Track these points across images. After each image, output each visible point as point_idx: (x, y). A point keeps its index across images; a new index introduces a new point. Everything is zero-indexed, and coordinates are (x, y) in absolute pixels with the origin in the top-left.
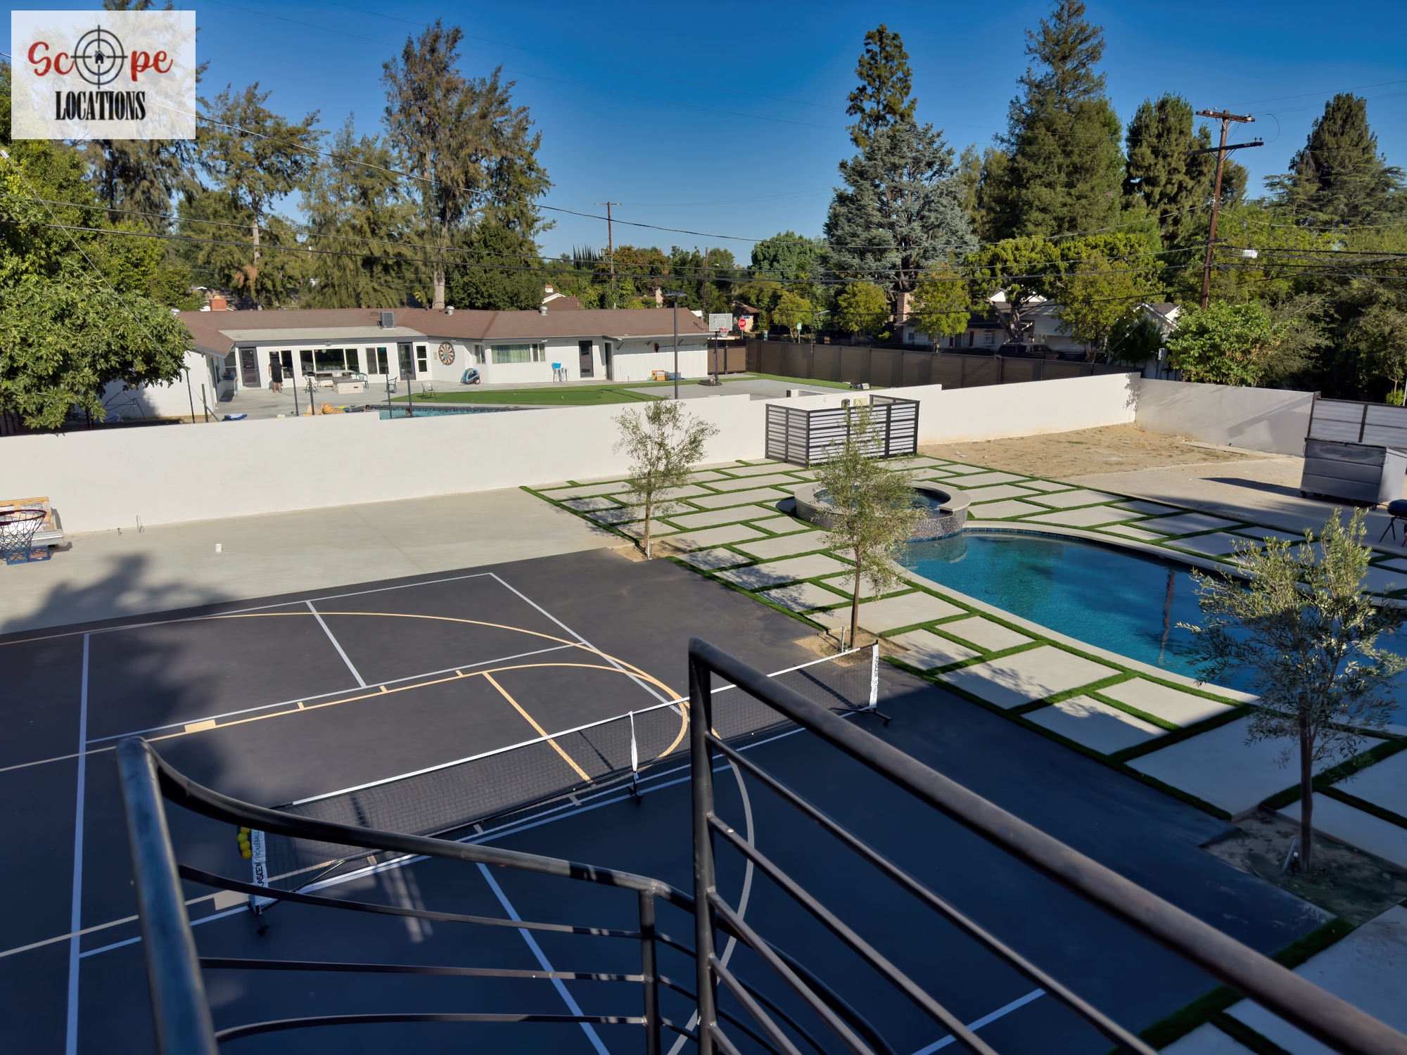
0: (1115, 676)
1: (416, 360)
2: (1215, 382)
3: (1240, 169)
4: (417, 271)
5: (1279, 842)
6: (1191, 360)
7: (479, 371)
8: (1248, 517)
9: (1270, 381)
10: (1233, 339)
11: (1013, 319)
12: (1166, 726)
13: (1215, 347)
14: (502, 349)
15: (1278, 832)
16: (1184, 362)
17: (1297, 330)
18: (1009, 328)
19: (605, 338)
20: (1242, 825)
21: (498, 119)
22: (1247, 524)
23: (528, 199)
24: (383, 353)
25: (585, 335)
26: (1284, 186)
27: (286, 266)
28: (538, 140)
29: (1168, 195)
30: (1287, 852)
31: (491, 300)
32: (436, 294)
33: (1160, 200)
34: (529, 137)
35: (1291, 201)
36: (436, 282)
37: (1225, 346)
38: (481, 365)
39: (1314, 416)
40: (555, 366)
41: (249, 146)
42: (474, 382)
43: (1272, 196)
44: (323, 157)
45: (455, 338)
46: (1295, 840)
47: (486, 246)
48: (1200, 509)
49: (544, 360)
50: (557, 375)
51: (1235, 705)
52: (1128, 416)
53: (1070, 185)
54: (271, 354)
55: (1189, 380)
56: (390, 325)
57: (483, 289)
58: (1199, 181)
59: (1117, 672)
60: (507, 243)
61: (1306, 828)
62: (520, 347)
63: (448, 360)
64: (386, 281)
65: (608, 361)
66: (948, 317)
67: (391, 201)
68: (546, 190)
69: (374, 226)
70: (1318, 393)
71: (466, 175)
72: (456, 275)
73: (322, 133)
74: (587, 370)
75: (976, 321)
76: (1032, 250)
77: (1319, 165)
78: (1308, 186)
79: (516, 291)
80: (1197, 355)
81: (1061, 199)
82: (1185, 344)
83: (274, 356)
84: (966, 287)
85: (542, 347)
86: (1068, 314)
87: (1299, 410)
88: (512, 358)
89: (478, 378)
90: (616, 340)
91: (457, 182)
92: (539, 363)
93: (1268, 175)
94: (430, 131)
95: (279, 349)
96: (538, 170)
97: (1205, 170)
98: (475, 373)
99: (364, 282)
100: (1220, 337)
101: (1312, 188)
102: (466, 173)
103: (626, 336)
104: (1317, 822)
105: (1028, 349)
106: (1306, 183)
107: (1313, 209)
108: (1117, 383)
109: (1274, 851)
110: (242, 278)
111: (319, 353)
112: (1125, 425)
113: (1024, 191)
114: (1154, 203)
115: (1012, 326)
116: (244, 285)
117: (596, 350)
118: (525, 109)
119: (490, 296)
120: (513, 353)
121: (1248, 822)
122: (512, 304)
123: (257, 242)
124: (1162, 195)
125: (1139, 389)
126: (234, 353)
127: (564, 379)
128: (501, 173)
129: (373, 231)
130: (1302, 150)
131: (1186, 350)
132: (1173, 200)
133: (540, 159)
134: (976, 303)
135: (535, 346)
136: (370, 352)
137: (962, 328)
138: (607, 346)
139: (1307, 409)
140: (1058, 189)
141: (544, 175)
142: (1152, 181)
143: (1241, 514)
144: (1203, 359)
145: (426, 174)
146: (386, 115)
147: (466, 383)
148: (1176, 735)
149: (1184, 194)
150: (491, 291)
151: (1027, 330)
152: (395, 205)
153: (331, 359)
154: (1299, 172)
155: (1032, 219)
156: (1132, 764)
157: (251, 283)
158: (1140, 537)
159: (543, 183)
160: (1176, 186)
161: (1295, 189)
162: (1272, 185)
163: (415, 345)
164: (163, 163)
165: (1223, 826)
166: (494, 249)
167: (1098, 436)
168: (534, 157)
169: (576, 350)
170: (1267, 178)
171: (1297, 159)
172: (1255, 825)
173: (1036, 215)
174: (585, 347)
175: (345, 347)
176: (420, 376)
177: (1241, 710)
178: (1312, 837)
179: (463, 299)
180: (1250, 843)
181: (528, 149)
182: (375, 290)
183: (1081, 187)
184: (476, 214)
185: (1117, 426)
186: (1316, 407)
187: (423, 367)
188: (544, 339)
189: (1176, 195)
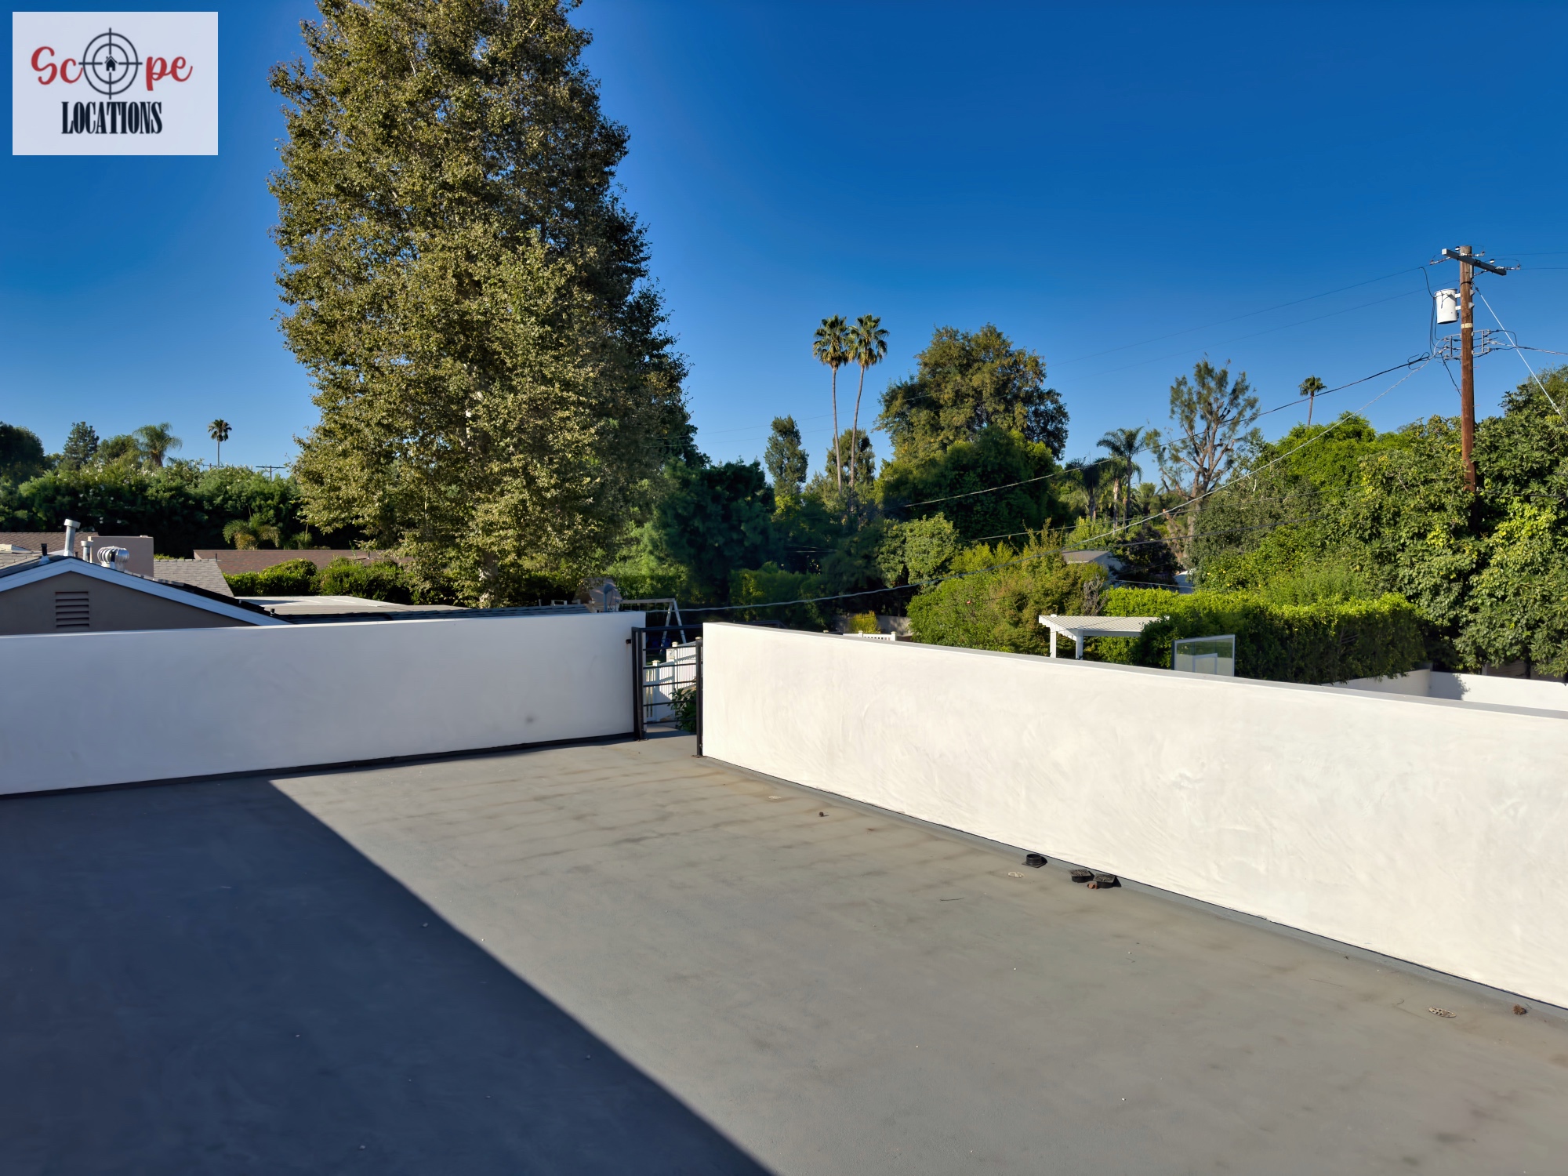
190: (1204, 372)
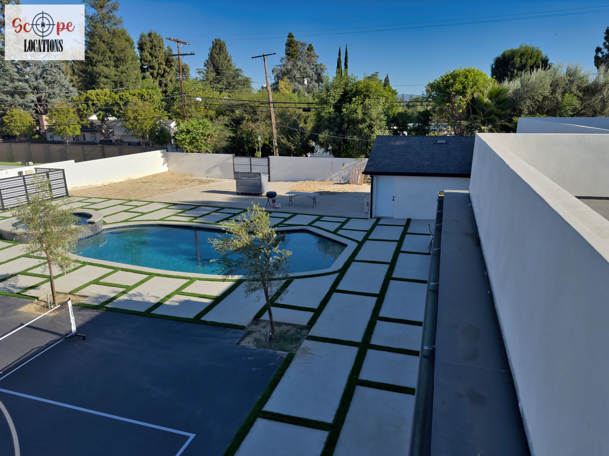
0: (188, 282)
2: (197, 152)
3: (186, 65)
5: (264, 331)
6: (186, 143)
8: (221, 205)
9: (217, 151)
10: (200, 135)
11: (103, 128)
12: (213, 298)
13: (194, 138)
15: (262, 327)
16: (184, 144)
17: (222, 130)
18: (102, 132)
20: (249, 329)
22: (222, 208)
26: (204, 73)
29: (160, 74)
30: (267, 334)
33: (157, 76)
35: (208, 79)
37: (198, 137)
39: (234, 163)
43: (200, 77)
46: (269, 328)
48: (203, 205)
51: (236, 281)
52: (165, 169)
53: (116, 66)
55: (187, 152)
58: (171, 69)
59: (188, 280)
61: (271, 322)
66: (69, 127)
70: (234, 154)
75: (84, 129)
76: (105, 96)
77: (214, 66)
78: (212, 74)
80: (189, 141)
81: (114, 73)
82: (183, 137)
84: (76, 112)
86: (128, 125)
87: (229, 161)
93: (197, 68)
97: (173, 64)
100: (195, 134)
101: (214, 74)
104: (275, 319)
105: (113, 141)
106: (211, 73)
107: (216, 83)
108: (157, 155)
109: (263, 335)
112: (164, 173)
113: (95, 68)
114: (155, 77)
115: (103, 131)
121: (251, 327)
124: (158, 74)
125: (167, 157)
130: (207, 59)
131: (184, 139)
132: (162, 76)
134: (83, 120)
137: (78, 132)
139: (231, 161)
140: (111, 68)
142: (152, 67)
143: (219, 204)
144: (191, 143)
148: (217, 300)
149: (166, 74)
151: (111, 133)
154: (208, 68)
155: (101, 81)
156: (203, 319)
158: (183, 220)
160: (163, 70)
161: (208, 75)
162: (199, 72)
165: (244, 332)
167: (154, 178)
170: (197, 69)
171: (206, 63)
172: (254, 327)
173: (103, 79)
177: (238, 283)
178: (274, 325)
180: (254, 335)
183: (121, 68)
185: (161, 173)
186: (234, 160)
189: (163, 74)
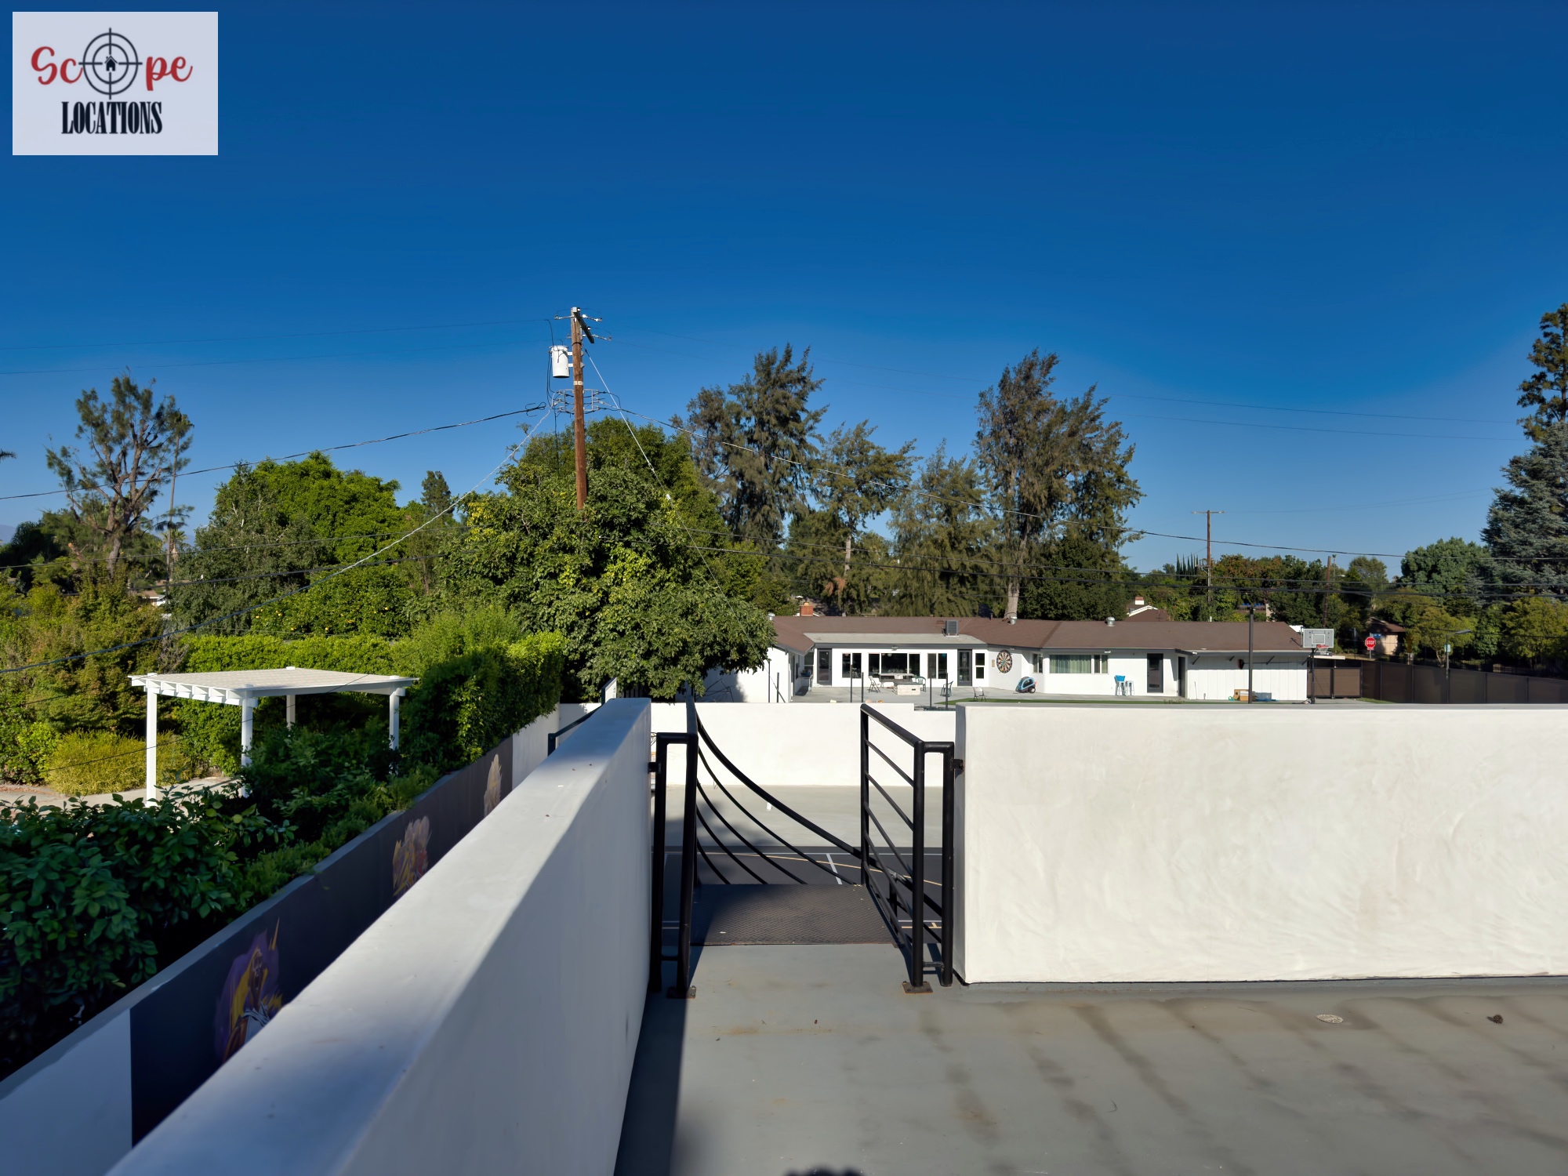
1: (974, 667)
4: (992, 582)
7: (1035, 680)
14: (1063, 660)
19: (1178, 651)
21: (1088, 435)
23: (1114, 510)
24: (943, 659)
25: (1156, 647)
27: (871, 578)
28: (1130, 453)
31: (1066, 612)
32: (1009, 605)
34: (1121, 450)
36: (1010, 593)
38: (1038, 674)
40: (1118, 679)
41: (852, 473)
42: (1029, 691)
44: (916, 478)
45: (1013, 647)
47: (1065, 558)
49: (1106, 670)
50: (1120, 688)
54: (844, 656)
56: (953, 632)
57: (1057, 600)
60: (1088, 554)
62: (1081, 657)
63: (1005, 667)
64: (960, 592)
65: (1181, 676)
67: (973, 517)
68: (1135, 501)
69: (954, 540)
71: (1049, 491)
72: (1031, 587)
73: (916, 459)
74: (1155, 684)
79: (1093, 603)
83: (846, 658)
85: (1105, 658)
88: (1071, 670)
89: (1033, 687)
90: (1191, 654)
91: (1039, 497)
92: (1101, 676)
94: (1018, 452)
95: (851, 651)
96: (1128, 482)
98: (1031, 681)
99: (939, 593)
102: (1050, 488)
103: (1204, 650)
110: (832, 588)
111: (885, 656)
116: (833, 594)
117: (1167, 664)
118: (1117, 424)
119: (1064, 607)
120: (1072, 663)
122: (1088, 616)
123: (848, 557)
126: (813, 653)
127: (1128, 693)
128: (1087, 486)
129: (953, 546)
133: (1131, 471)
135: (1097, 658)
136: (931, 657)
138: (1181, 661)
141: (1134, 486)
145: (1009, 491)
146: (976, 438)
147: (1020, 691)
150: (1065, 602)
152: (977, 521)
153: (895, 663)
157: (839, 592)
159: (1132, 494)
163: (975, 652)
164: (781, 490)
166: (1073, 561)
168: (1125, 469)
169: (1143, 663)
174: (1155, 661)
175: (909, 652)
176: (976, 682)
179: (1036, 610)
181: (1119, 462)
182: (949, 600)
184: (1058, 527)
187: (980, 674)
188: (1107, 650)
190: (125, 389)
